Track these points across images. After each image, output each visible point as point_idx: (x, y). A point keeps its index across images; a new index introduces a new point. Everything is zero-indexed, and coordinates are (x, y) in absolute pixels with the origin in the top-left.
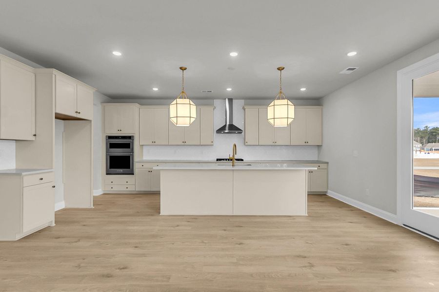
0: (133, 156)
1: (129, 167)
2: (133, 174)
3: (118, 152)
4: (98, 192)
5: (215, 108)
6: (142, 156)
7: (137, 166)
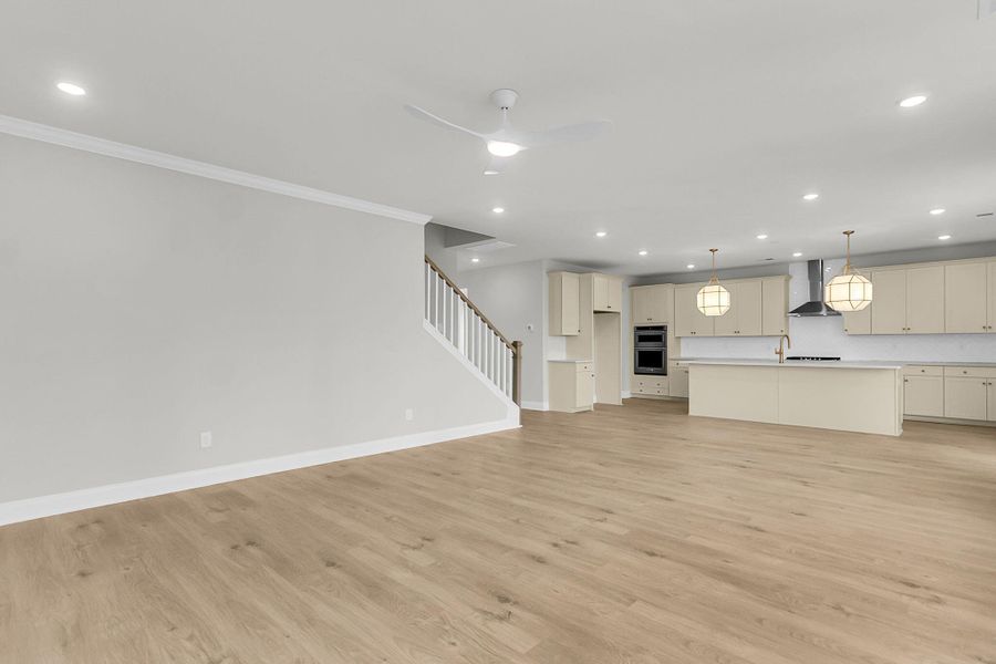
0: (666, 353)
1: (661, 366)
2: (666, 375)
3: (650, 347)
4: (627, 395)
5: (790, 277)
6: (678, 351)
7: (671, 365)
